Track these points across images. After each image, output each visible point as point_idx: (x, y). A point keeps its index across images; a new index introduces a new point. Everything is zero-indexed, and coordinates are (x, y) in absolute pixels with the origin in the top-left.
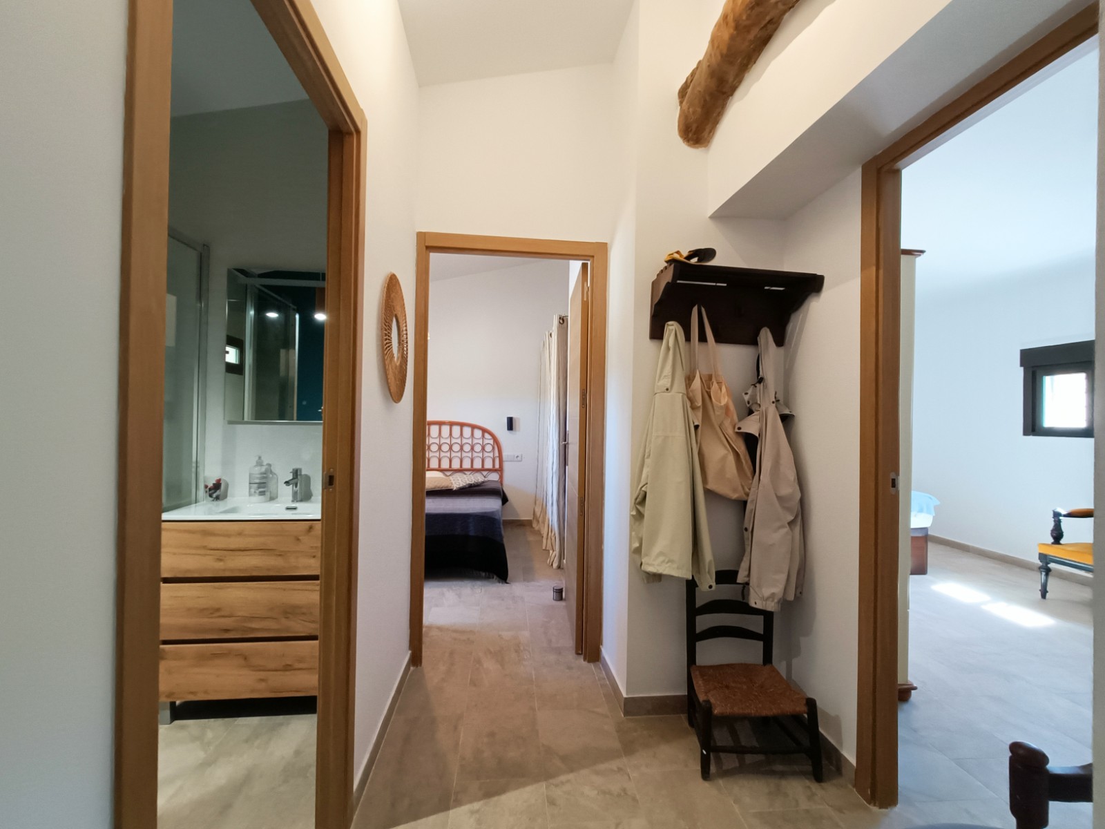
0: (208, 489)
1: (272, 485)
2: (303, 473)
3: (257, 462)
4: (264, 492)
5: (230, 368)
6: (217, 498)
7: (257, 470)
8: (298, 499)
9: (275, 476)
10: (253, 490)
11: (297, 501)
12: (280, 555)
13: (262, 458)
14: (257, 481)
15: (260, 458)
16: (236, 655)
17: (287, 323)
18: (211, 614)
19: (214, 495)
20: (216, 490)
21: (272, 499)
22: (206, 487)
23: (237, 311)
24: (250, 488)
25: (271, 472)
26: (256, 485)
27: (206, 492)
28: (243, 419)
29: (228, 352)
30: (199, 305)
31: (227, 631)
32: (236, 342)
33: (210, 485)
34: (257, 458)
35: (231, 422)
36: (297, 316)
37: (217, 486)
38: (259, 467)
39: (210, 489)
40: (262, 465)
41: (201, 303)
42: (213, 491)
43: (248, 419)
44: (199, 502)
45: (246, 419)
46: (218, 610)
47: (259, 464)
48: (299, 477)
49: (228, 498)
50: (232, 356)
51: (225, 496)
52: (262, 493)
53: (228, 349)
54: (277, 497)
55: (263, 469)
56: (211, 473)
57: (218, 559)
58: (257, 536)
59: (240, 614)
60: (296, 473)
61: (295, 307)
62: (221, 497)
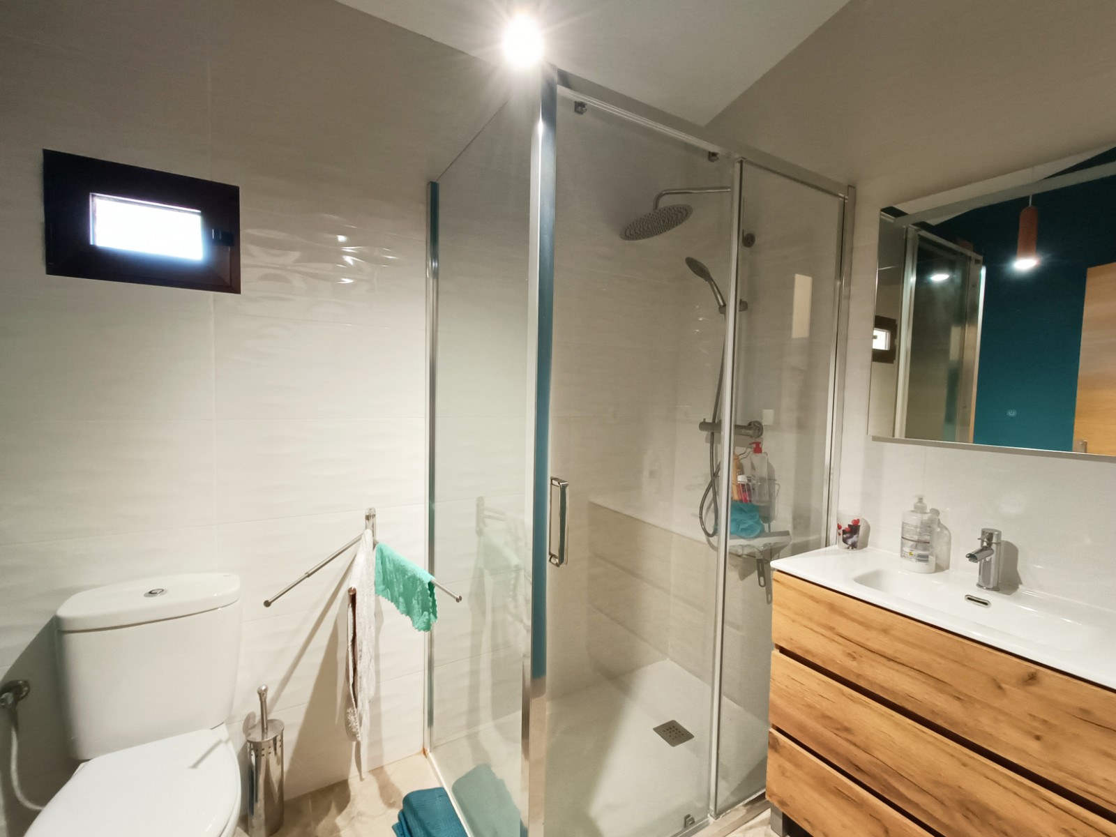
0: (841, 531)
1: (939, 547)
2: (1003, 538)
3: (916, 507)
4: (927, 557)
5: (878, 356)
6: (854, 546)
7: (915, 520)
8: (991, 586)
9: (946, 532)
10: (907, 550)
11: (988, 589)
12: (959, 699)
13: (925, 501)
14: (916, 538)
15: (921, 500)
16: (871, 815)
17: (967, 284)
18: (837, 729)
19: (850, 541)
20: (852, 534)
21: (939, 568)
22: (839, 527)
23: (892, 280)
24: (903, 545)
25: (939, 524)
26: (911, 543)
27: (839, 534)
28: (893, 436)
29: (875, 337)
30: (838, 283)
31: (858, 769)
32: (885, 322)
33: (845, 526)
34: (916, 500)
35: (875, 439)
36: (983, 272)
37: (853, 529)
38: (919, 515)
39: (844, 532)
40: (925, 513)
41: (841, 280)
42: (848, 535)
43: (901, 436)
44: (829, 545)
45: (897, 436)
46: (847, 730)
47: (920, 508)
48: (994, 547)
49: (868, 547)
50: (881, 340)
51: (865, 545)
52: (923, 558)
53: (877, 332)
54: (948, 568)
55: (926, 517)
56: (846, 508)
57: (849, 654)
58: (914, 645)
59: (881, 757)
60: (988, 536)
61: (980, 258)
62: (858, 544)
